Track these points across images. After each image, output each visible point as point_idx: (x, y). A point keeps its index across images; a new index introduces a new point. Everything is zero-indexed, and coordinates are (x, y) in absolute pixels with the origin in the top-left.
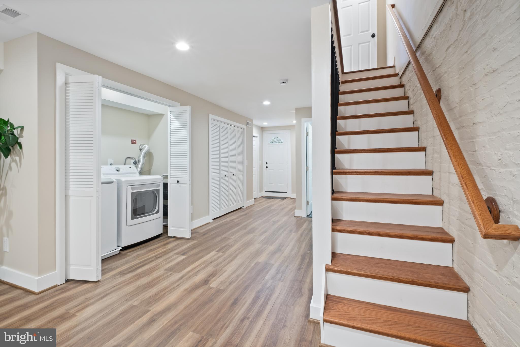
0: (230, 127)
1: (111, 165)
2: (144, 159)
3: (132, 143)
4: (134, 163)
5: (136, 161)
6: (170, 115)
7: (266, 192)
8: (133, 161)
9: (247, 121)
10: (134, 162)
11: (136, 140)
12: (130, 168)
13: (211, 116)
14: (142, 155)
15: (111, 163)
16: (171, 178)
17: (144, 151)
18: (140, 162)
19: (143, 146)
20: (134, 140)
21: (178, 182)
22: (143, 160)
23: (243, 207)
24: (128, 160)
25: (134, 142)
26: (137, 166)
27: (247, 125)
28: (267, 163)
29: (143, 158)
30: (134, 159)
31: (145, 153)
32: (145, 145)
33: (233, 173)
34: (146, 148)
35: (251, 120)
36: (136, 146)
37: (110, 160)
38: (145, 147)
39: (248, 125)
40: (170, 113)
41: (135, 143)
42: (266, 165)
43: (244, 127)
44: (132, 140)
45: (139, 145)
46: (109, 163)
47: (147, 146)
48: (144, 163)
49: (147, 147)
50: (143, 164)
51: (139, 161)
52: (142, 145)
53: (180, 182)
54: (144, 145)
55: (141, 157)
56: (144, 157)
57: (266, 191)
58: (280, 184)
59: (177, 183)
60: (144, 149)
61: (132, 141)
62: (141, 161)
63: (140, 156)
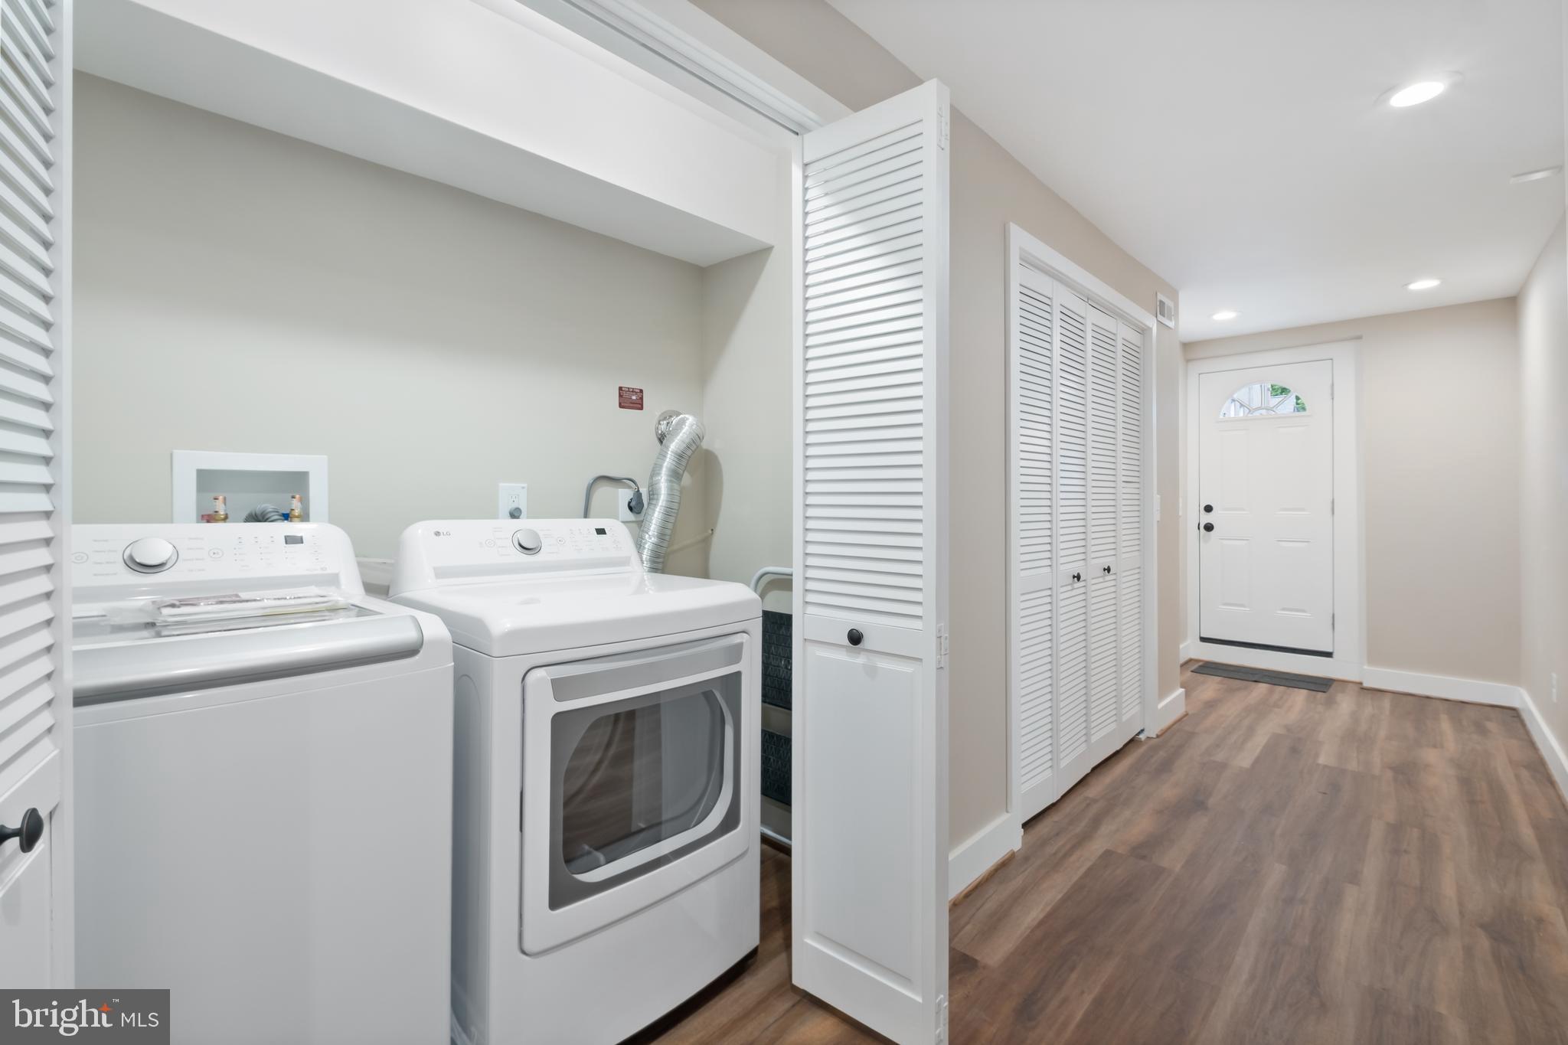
0: (1092, 317)
1: (515, 514)
2: (676, 486)
3: (621, 406)
4: (631, 508)
5: (638, 495)
6: (806, 190)
7: (1203, 639)
8: (625, 495)
9: (1160, 297)
10: (629, 503)
11: (641, 391)
12: (601, 531)
13: (1021, 239)
14: (665, 464)
15: (514, 506)
16: (810, 610)
17: (674, 445)
18: (658, 499)
19: (675, 420)
20: (633, 391)
21: (855, 638)
22: (671, 489)
23: (1142, 731)
24: (603, 492)
25: (631, 400)
26: (643, 521)
27: (1160, 318)
28: (1208, 509)
29: (671, 481)
30: (630, 487)
31: (680, 456)
32: (682, 416)
33: (1106, 563)
34: (686, 429)
35: (1174, 294)
36: (642, 421)
37: (512, 492)
38: (683, 422)
39: (1163, 314)
40: (805, 177)
41: (639, 405)
42: (1207, 518)
43: (1151, 323)
44: (620, 389)
45: (658, 414)
46: (505, 506)
47: (690, 420)
48: (675, 506)
49: (688, 423)
50: (668, 512)
51: (653, 494)
52: (667, 416)
53: (866, 643)
54: (678, 414)
55: (659, 474)
56: (675, 475)
57: (1203, 635)
58: (1284, 609)
59: (846, 642)
60: (678, 434)
61: (620, 396)
62: (658, 494)
63: (655, 472)
